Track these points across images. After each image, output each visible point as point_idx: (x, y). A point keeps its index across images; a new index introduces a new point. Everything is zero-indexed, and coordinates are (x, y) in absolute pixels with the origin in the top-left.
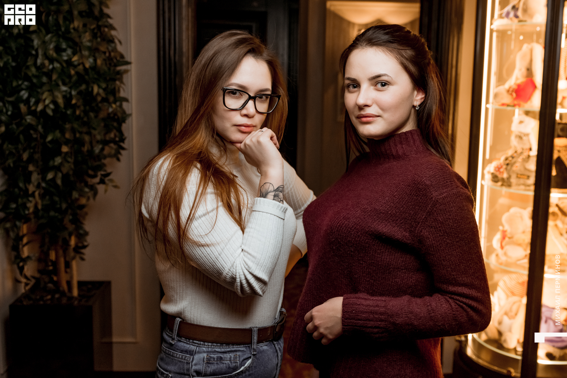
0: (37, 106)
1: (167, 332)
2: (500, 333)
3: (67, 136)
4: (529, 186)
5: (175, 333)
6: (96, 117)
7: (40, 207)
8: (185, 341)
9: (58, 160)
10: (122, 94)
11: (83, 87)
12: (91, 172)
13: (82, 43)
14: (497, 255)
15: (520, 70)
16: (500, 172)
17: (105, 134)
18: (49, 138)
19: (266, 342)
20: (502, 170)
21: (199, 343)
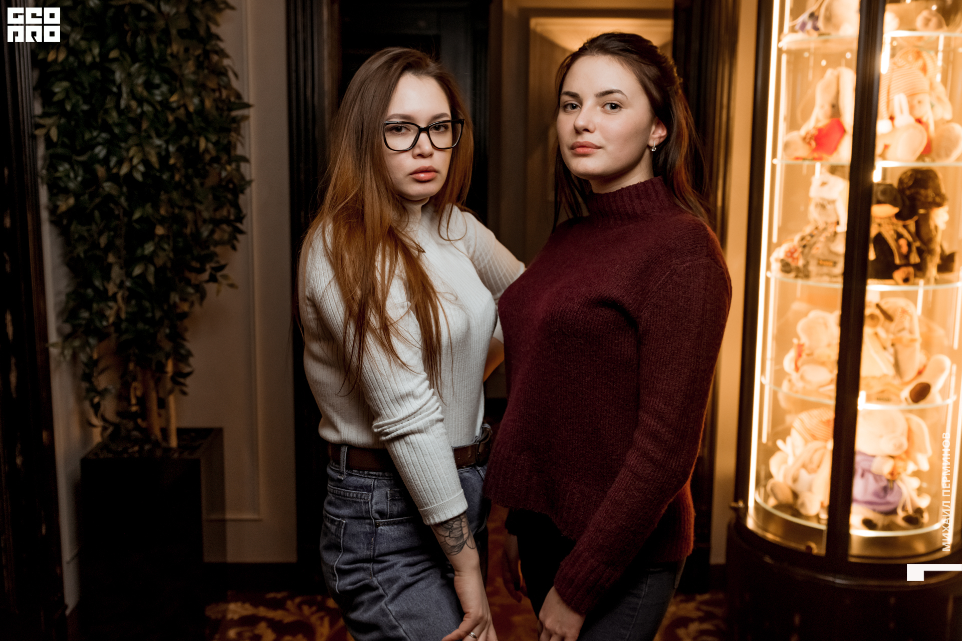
0: (120, 169)
1: (332, 466)
2: (795, 495)
3: (163, 212)
4: (835, 276)
5: (343, 465)
6: (202, 184)
7: (123, 316)
8: (358, 475)
9: (149, 248)
10: (240, 151)
11: (185, 140)
12: (195, 264)
13: (183, 75)
14: (790, 381)
15: (822, 107)
16: (794, 259)
17: (216, 210)
18: (137, 215)
19: (467, 467)
20: (796, 255)
21: (377, 474)
